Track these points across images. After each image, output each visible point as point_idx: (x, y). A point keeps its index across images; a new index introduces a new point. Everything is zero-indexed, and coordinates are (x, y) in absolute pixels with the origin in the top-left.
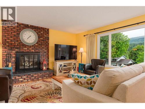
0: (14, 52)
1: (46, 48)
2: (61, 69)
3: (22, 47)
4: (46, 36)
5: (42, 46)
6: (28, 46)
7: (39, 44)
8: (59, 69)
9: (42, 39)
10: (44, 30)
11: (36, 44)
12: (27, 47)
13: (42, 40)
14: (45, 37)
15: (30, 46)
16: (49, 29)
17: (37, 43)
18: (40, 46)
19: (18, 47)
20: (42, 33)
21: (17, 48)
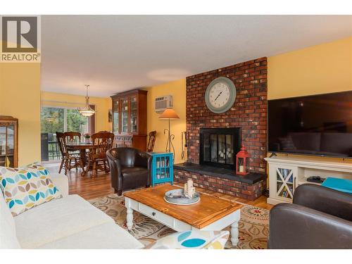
0: (198, 128)
1: (257, 115)
2: (285, 184)
3: (208, 118)
4: (256, 82)
5: (247, 112)
6: (218, 115)
7: (240, 108)
8: (279, 184)
9: (246, 92)
10: (251, 66)
11: (233, 109)
12: (216, 117)
13: (246, 96)
14: (255, 84)
15: (222, 115)
16: (266, 58)
17: (234, 106)
18: (241, 112)
19: (204, 118)
20: (244, 78)
21: (202, 122)
